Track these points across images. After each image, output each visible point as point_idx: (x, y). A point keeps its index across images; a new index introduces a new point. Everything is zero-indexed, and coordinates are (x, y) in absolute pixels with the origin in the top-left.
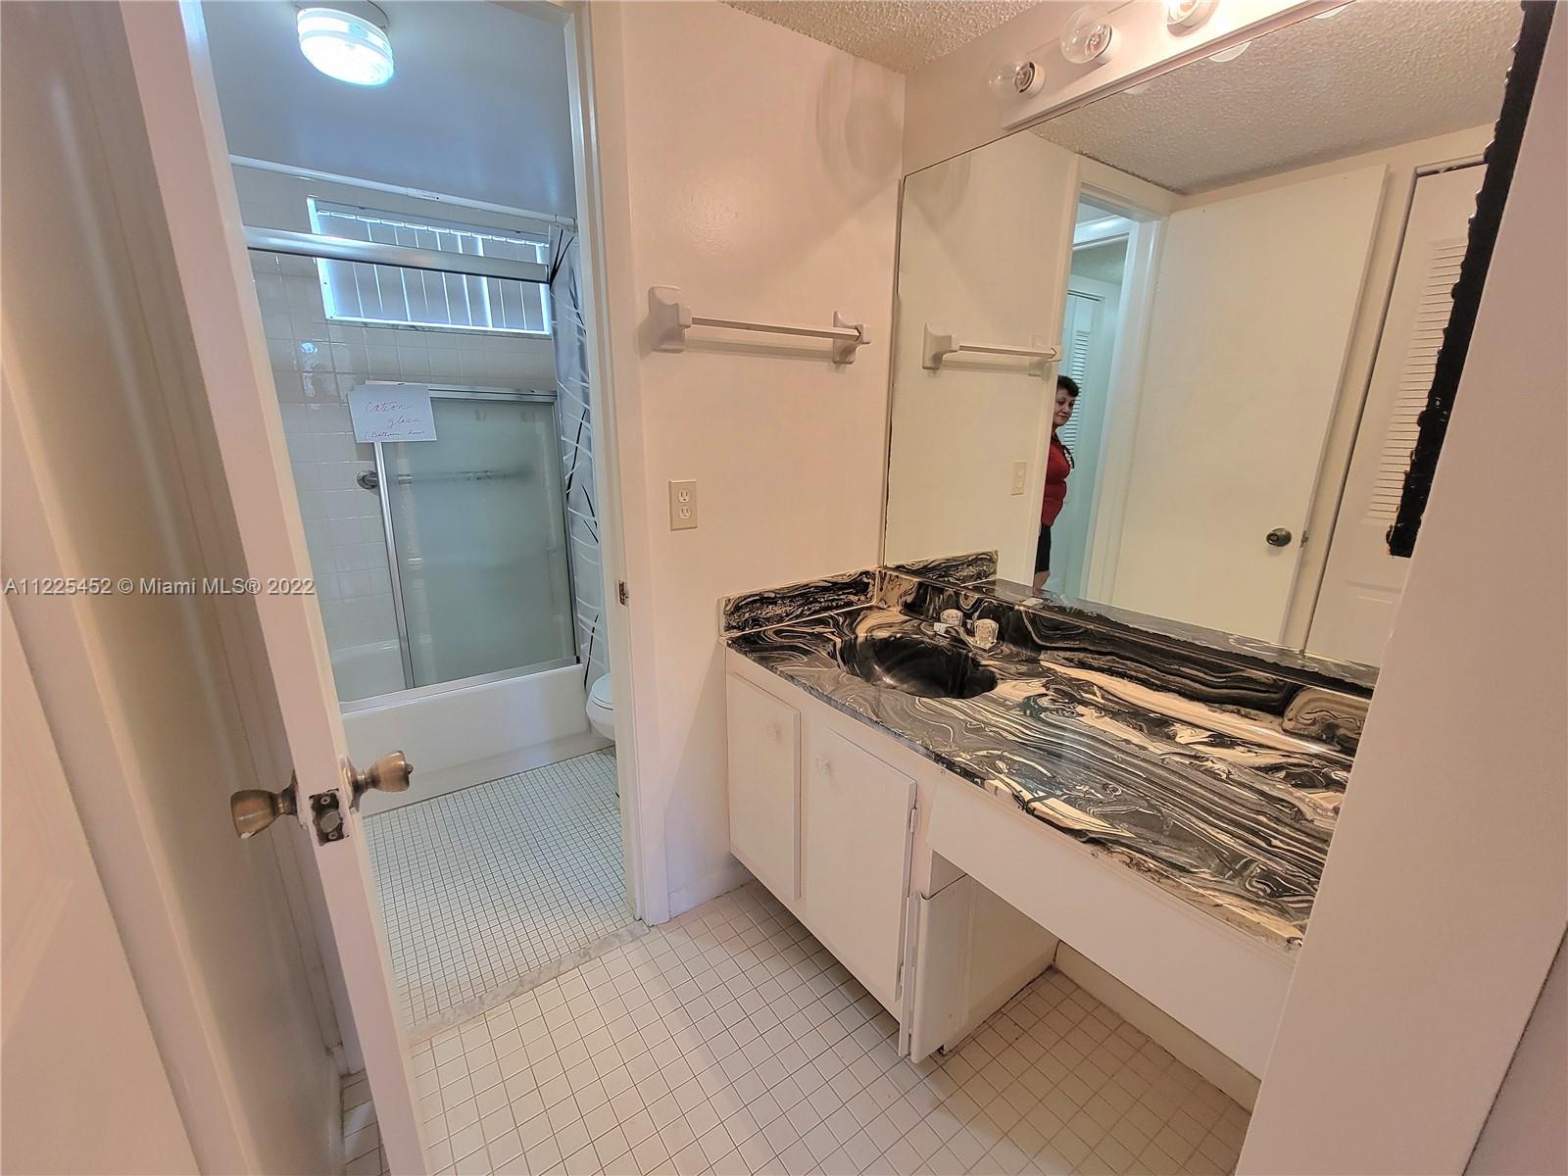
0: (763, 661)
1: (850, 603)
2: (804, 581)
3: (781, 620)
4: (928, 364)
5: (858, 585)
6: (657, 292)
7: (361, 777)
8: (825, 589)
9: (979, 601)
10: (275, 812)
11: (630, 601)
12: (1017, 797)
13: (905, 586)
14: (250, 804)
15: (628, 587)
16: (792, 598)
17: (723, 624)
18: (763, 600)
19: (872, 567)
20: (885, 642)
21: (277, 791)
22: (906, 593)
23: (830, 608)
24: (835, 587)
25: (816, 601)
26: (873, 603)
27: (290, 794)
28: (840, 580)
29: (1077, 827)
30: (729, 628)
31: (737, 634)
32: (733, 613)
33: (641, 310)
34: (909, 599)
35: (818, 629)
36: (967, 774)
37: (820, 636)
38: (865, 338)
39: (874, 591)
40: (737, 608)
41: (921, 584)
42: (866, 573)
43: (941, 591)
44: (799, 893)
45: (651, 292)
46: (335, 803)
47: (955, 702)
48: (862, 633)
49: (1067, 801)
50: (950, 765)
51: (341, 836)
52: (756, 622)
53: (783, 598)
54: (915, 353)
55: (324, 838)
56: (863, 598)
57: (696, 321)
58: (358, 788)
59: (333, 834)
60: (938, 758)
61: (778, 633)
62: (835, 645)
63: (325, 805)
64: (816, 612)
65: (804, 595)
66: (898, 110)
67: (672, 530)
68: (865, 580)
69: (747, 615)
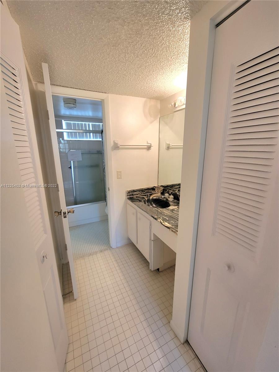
0: (132, 201)
1: (151, 192)
2: (142, 188)
3: (137, 195)
4: (167, 148)
5: (153, 189)
6: (115, 141)
7: (69, 211)
8: (146, 189)
9: (172, 192)
10: (59, 214)
11: (110, 190)
12: (161, 222)
13: (161, 189)
14: (56, 213)
15: (110, 189)
16: (140, 191)
17: (127, 195)
18: (134, 191)
19: (156, 186)
20: (155, 199)
21: (59, 212)
22: (161, 191)
23: (147, 193)
24: (148, 189)
25: (144, 191)
26: (156, 192)
27: (61, 212)
28: (149, 188)
29: (167, 226)
30: (128, 196)
31: (129, 197)
32: (128, 193)
33: (112, 144)
34: (162, 192)
35: (144, 196)
36: (155, 219)
37: (144, 198)
38: (152, 146)
39: (156, 190)
40: (129, 192)
41: (163, 189)
42: (155, 187)
43: (166, 190)
44: (137, 243)
45: (114, 141)
46: (66, 213)
47: (160, 209)
48: (151, 198)
49: (168, 223)
50: (154, 218)
51: (66, 217)
52: (133, 195)
53: (138, 191)
54: (164, 146)
55: (64, 217)
56: (154, 191)
57: (120, 145)
58: (68, 212)
59: (65, 217)
60: (152, 217)
61: (136, 197)
62: (145, 199)
63: (65, 213)
64: (144, 194)
65: (142, 190)
66: (159, 106)
67: (118, 179)
68: (154, 188)
69: (131, 194)
